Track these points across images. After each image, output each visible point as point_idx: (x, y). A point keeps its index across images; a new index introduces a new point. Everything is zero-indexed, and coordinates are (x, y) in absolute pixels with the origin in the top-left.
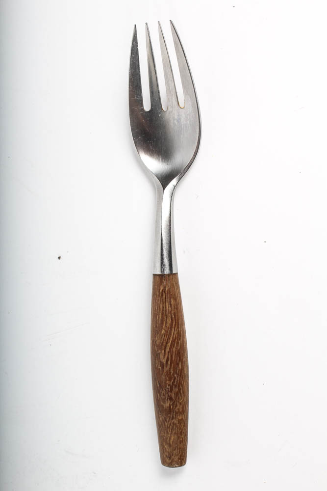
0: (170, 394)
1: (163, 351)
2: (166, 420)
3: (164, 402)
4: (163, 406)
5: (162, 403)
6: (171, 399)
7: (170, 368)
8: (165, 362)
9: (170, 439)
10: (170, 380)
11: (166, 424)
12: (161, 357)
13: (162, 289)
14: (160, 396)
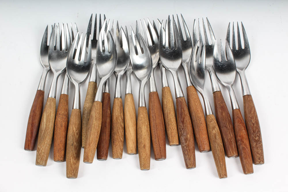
0: (257, 134)
1: (253, 119)
2: (257, 144)
3: (256, 138)
4: (255, 139)
5: (255, 138)
6: (258, 136)
7: (256, 125)
8: (254, 123)
9: (259, 152)
10: (257, 129)
11: (257, 146)
12: (253, 121)
13: (249, 99)
14: (254, 136)
